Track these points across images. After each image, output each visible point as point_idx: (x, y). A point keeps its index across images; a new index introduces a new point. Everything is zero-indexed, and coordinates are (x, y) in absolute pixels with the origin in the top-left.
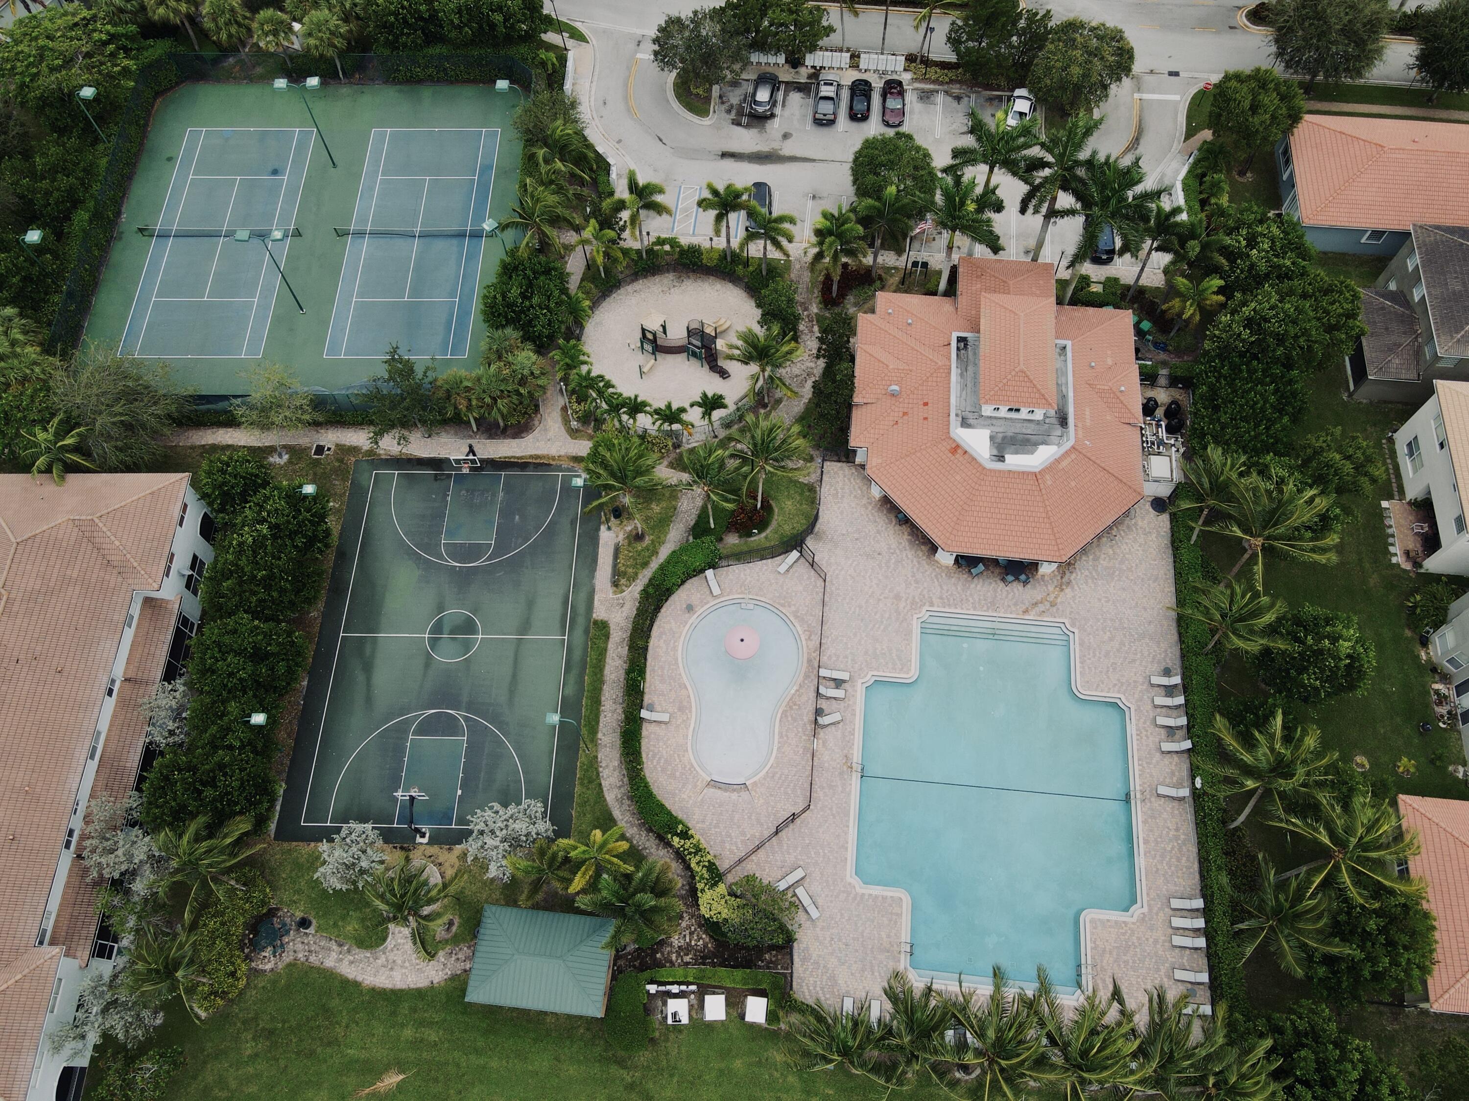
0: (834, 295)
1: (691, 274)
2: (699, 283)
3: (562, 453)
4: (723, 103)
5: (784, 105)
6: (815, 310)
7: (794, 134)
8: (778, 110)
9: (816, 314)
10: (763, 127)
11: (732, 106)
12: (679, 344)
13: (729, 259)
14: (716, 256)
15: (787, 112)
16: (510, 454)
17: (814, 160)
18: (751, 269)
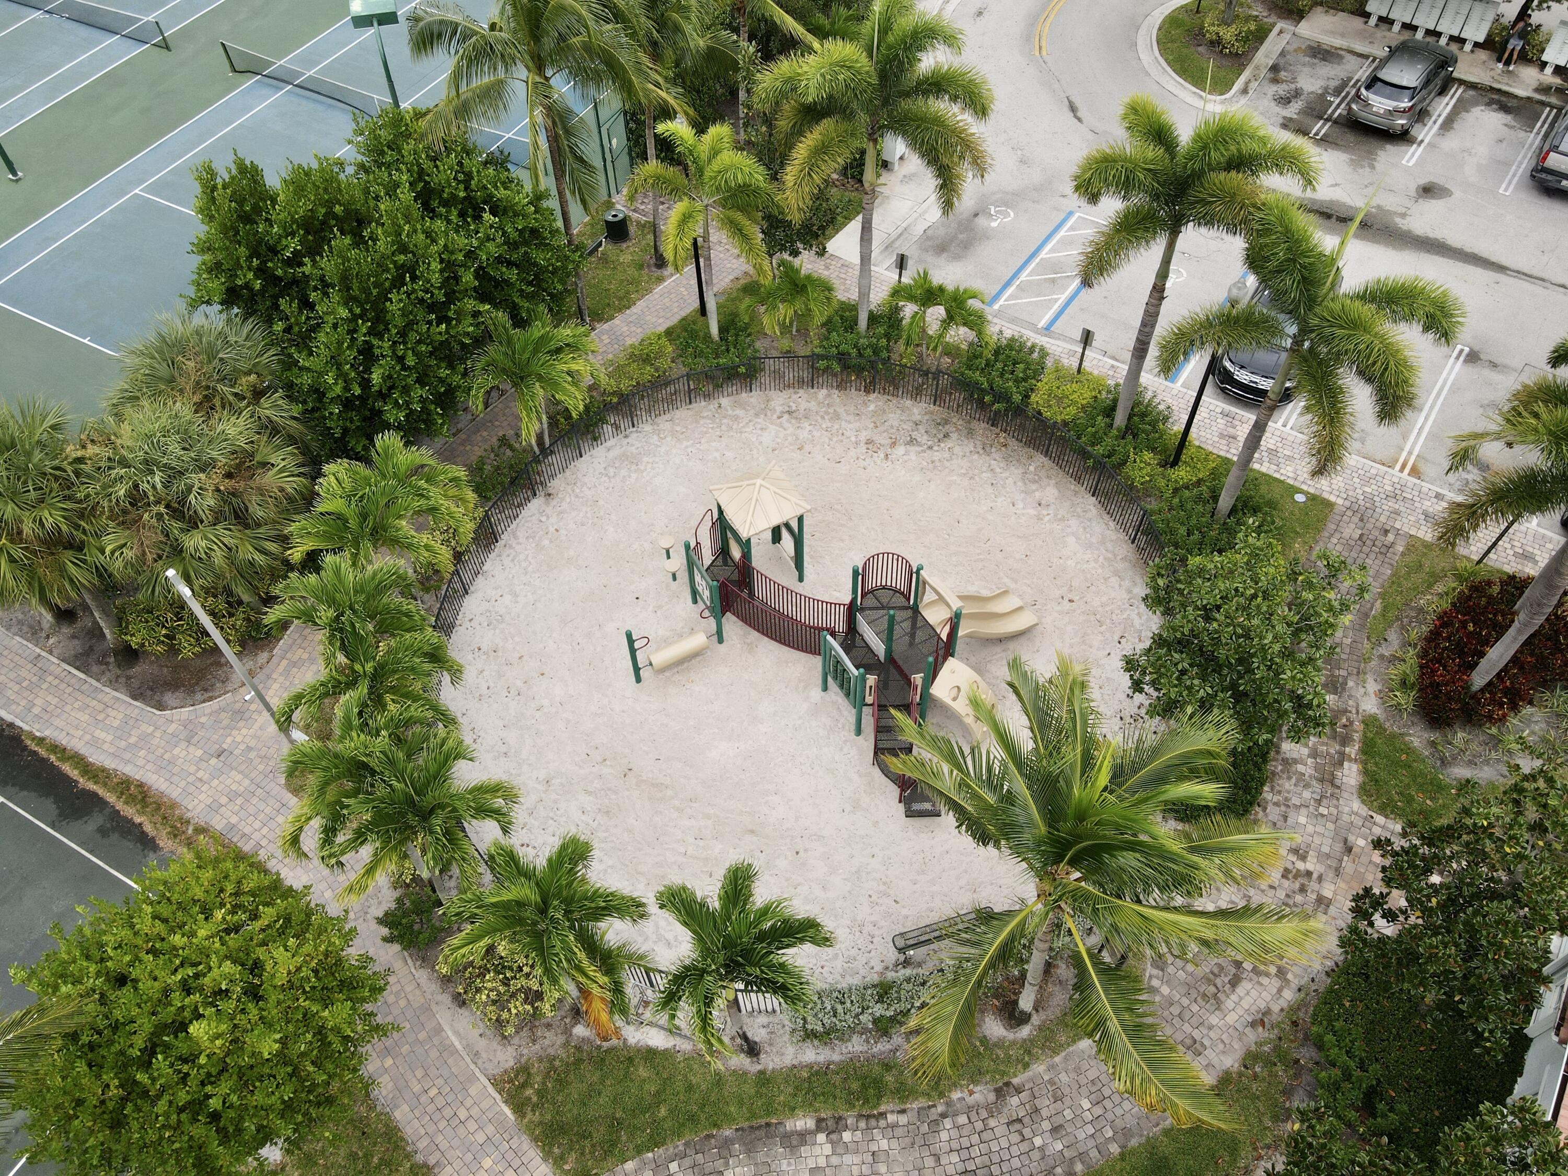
0: (1480, 678)
1: (981, 427)
2: (995, 461)
3: (218, 824)
4: (1275, 81)
5: (1448, 125)
6: (1370, 705)
7: (1457, 193)
8: (1426, 133)
9: (1369, 722)
10: (1370, 157)
11: (1297, 94)
12: (809, 617)
13: (1120, 419)
14: (1084, 396)
15: (1451, 143)
16: (76, 743)
17: (1501, 268)
18: (1181, 474)
